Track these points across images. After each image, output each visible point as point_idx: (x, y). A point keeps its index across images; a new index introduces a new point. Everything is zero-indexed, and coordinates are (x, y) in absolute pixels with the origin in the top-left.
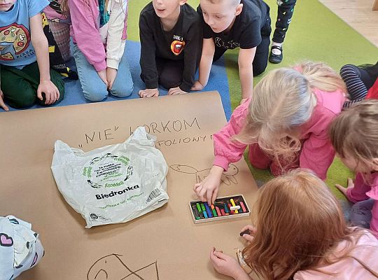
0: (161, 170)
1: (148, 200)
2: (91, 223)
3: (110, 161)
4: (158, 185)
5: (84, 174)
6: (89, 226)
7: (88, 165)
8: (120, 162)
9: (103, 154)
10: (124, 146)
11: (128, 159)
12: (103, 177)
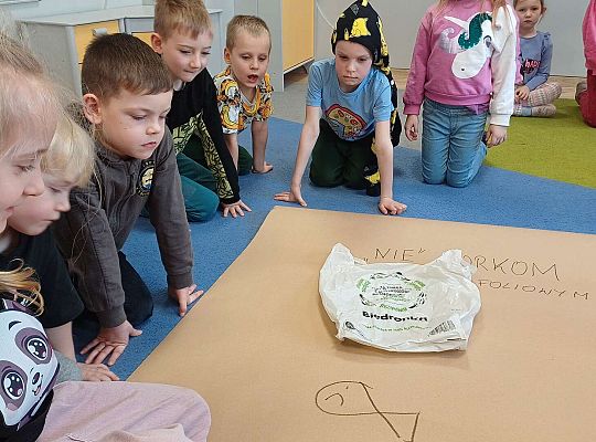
0: (468, 305)
1: (432, 333)
2: (343, 333)
3: (397, 282)
4: (456, 319)
5: (358, 286)
6: (340, 336)
7: (367, 278)
8: (412, 287)
9: (391, 272)
10: (424, 268)
11: (423, 285)
12: (382, 296)
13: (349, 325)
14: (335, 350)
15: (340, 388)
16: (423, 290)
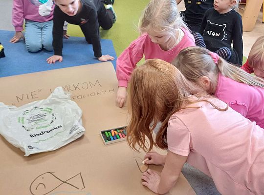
0: (77, 113)
1: (70, 133)
2: (28, 152)
3: (37, 112)
4: (76, 123)
5: (19, 122)
6: (27, 155)
7: (21, 116)
8: (45, 112)
9: (32, 107)
10: (47, 101)
11: (51, 110)
12: (33, 123)
13: (30, 147)
14: (26, 162)
15: (39, 180)
16: (53, 112)
